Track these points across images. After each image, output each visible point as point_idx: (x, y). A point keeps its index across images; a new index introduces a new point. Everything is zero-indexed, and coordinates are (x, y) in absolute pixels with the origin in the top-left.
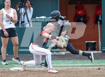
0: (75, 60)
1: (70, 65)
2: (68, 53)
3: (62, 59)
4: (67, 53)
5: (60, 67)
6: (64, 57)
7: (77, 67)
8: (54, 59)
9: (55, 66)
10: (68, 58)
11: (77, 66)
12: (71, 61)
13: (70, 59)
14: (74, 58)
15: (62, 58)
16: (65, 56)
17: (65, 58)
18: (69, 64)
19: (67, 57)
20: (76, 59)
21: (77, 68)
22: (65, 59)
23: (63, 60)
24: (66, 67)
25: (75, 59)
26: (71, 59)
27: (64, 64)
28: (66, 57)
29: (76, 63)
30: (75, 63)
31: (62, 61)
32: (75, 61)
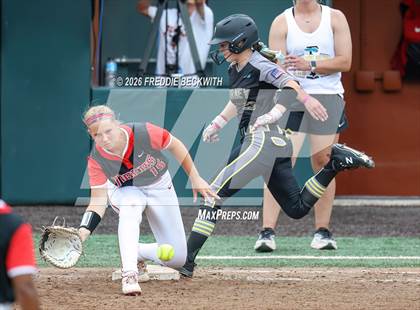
0: (396, 236)
1: (374, 258)
2: (366, 206)
3: (338, 230)
4: (361, 206)
5: (331, 266)
6: (347, 223)
7: (402, 266)
8: (306, 232)
9: (307, 260)
10: (365, 226)
11: (405, 265)
12: (377, 243)
13: (371, 233)
14: (391, 226)
15: (341, 228)
16: (353, 220)
17: (352, 227)
18: (367, 254)
19: (360, 222)
20: (401, 231)
21: (403, 271)
22: (351, 233)
23: (343, 234)
24: (354, 266)
25: (394, 232)
26: (379, 234)
27: (350, 255)
28: (355, 224)
29: (400, 251)
30: (396, 249)
31: (341, 238)
32: (395, 240)
